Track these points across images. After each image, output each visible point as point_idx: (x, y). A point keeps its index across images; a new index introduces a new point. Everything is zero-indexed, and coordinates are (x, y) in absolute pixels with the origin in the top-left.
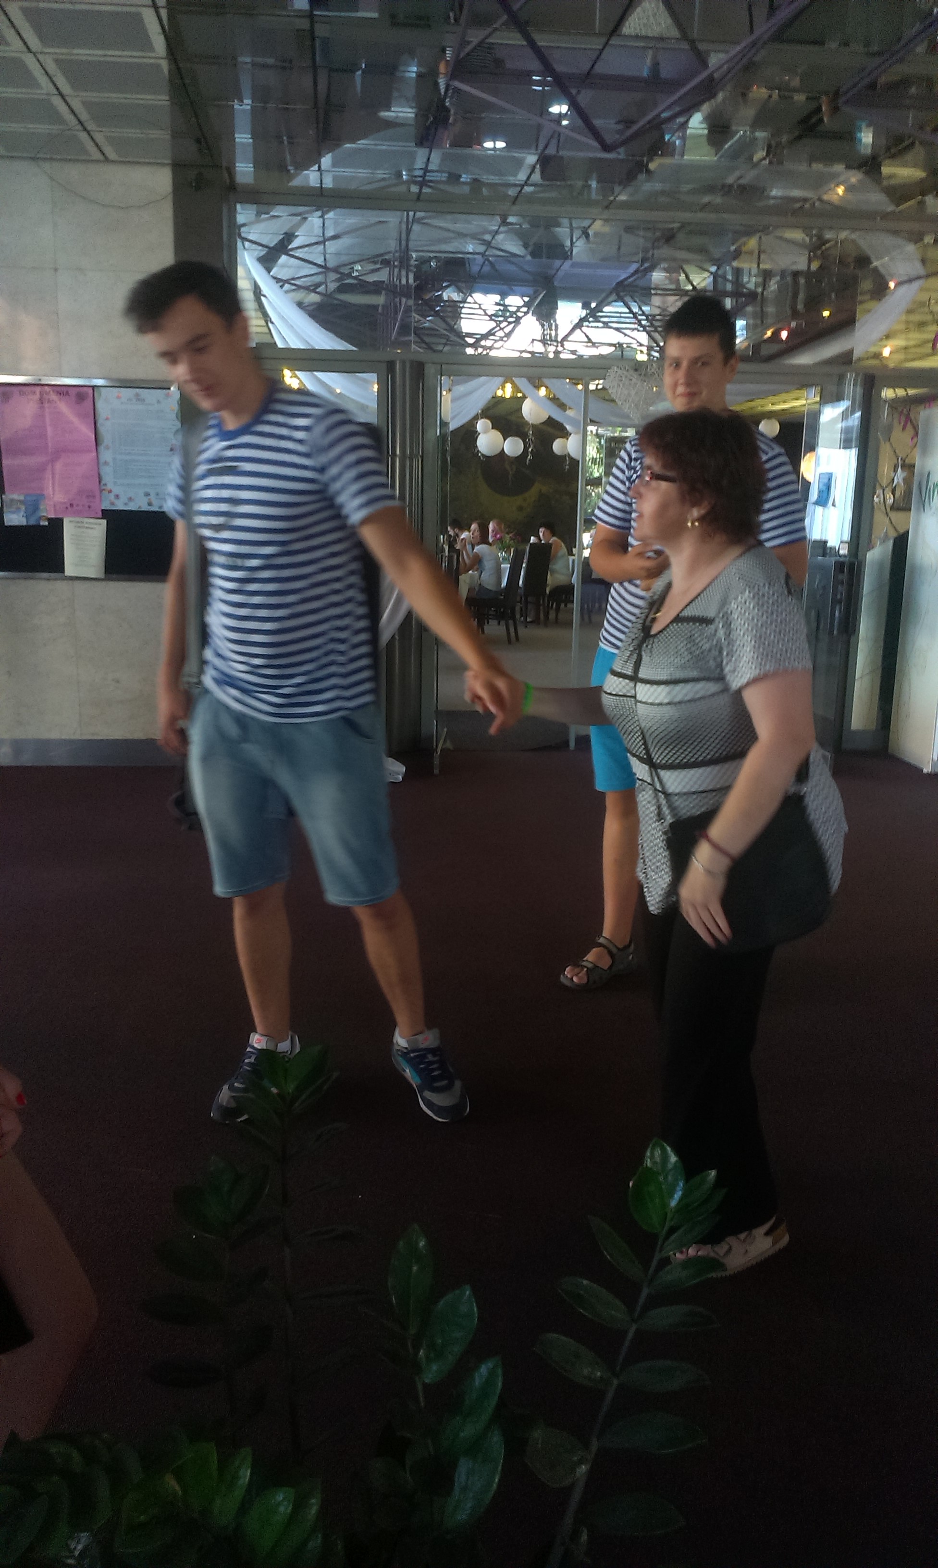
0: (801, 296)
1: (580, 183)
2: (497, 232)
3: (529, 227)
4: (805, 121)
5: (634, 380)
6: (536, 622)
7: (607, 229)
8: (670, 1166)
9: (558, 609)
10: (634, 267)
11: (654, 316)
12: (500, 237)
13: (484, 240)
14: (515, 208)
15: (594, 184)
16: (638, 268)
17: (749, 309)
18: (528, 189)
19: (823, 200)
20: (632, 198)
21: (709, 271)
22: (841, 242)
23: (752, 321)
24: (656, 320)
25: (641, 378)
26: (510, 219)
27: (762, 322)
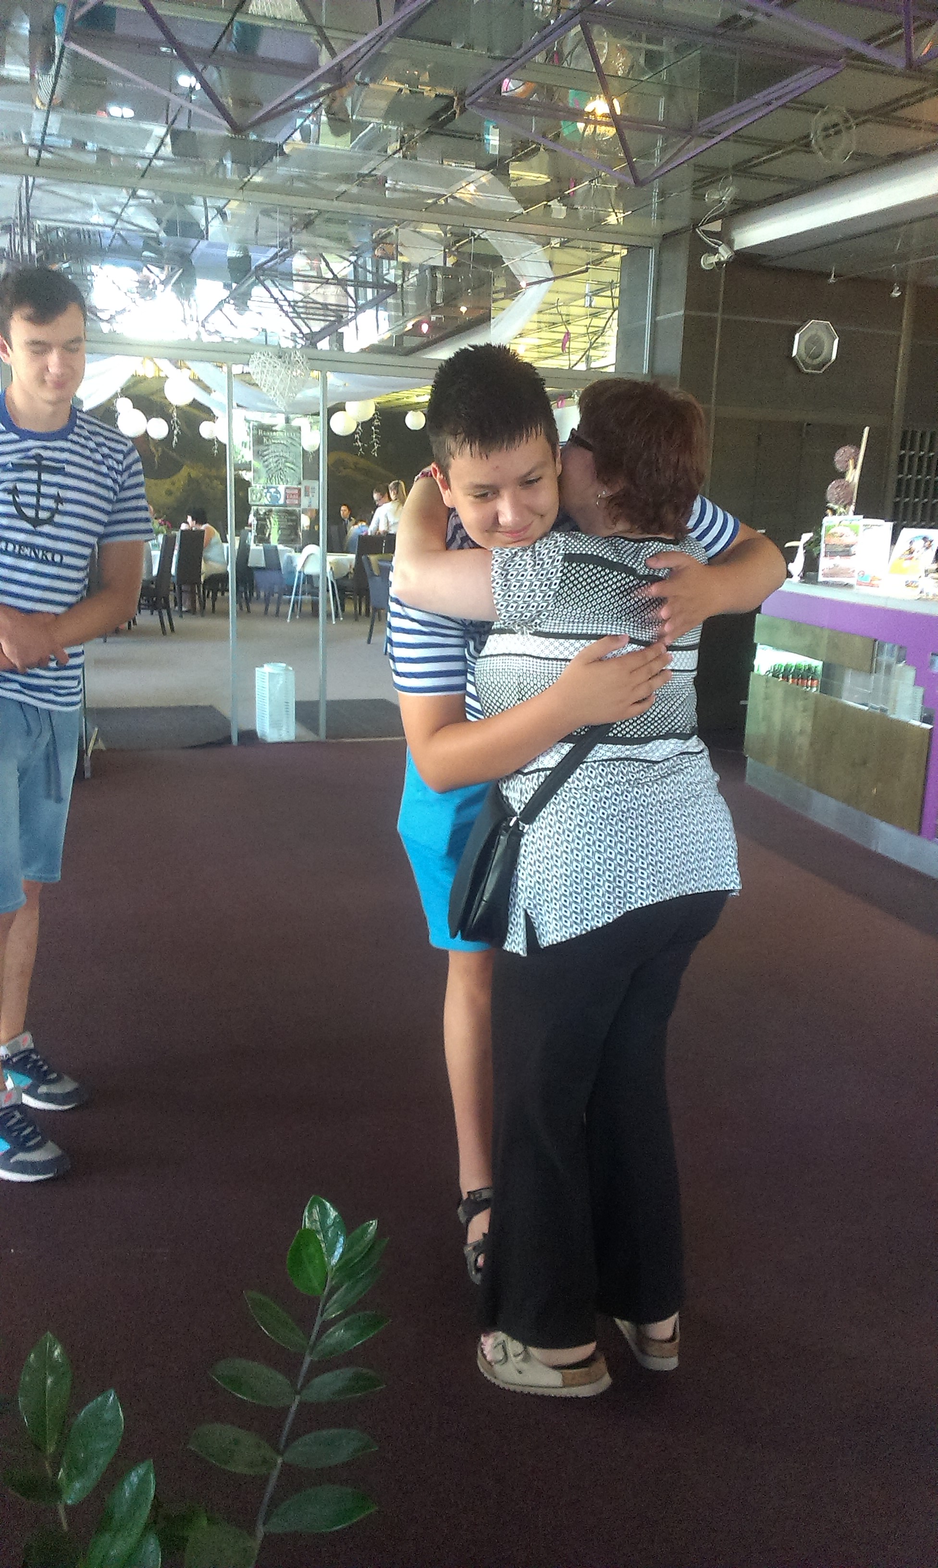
0: (440, 291)
1: (214, 162)
2: (126, 205)
3: (161, 202)
4: (435, 116)
5: (278, 367)
6: (192, 611)
7: (243, 211)
8: (330, 1222)
9: (214, 599)
10: (272, 252)
11: (297, 302)
12: (130, 210)
13: (113, 212)
14: (144, 182)
15: (228, 164)
16: (277, 254)
17: (390, 300)
18: (158, 163)
19: (456, 198)
20: (267, 181)
21: (348, 260)
22: (475, 240)
23: (393, 313)
24: (299, 307)
25: (285, 365)
26: (141, 193)
27: (403, 314)
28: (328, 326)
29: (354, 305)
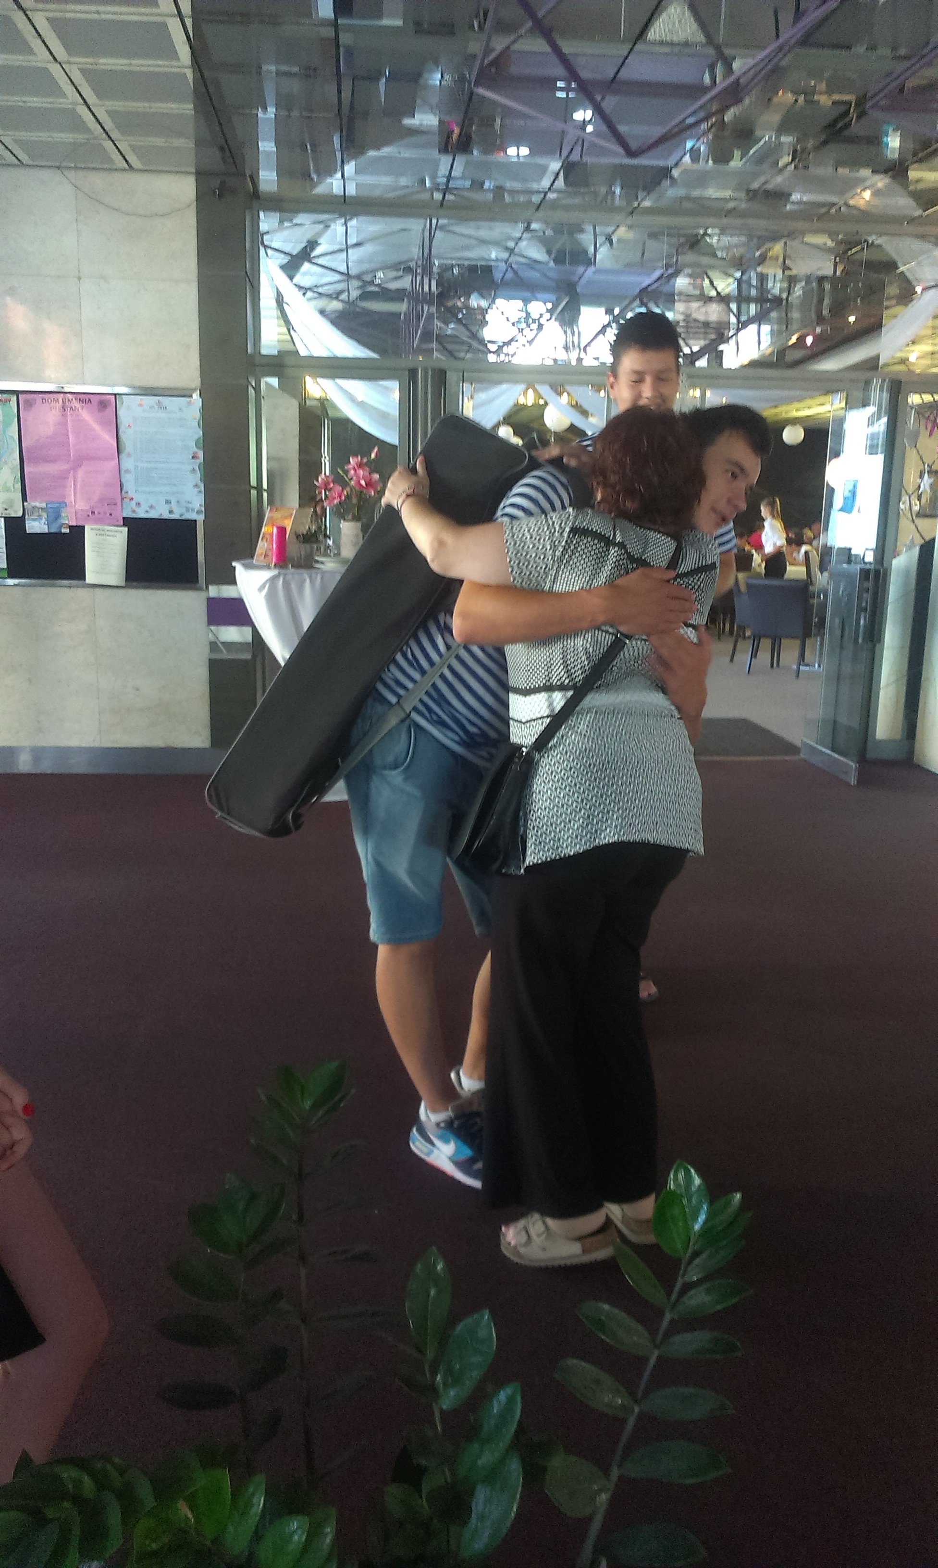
0: (826, 301)
1: (603, 190)
2: (520, 239)
3: (552, 233)
4: (832, 125)
7: (630, 235)
8: (694, 1189)
10: (657, 274)
12: (523, 244)
14: (538, 215)
15: (618, 190)
16: (662, 274)
17: (773, 314)
18: (551, 196)
19: (849, 205)
20: (656, 204)
21: (733, 277)
22: (868, 247)
23: (776, 327)
26: (534, 226)
27: (786, 328)
28: (710, 344)
29: (735, 321)
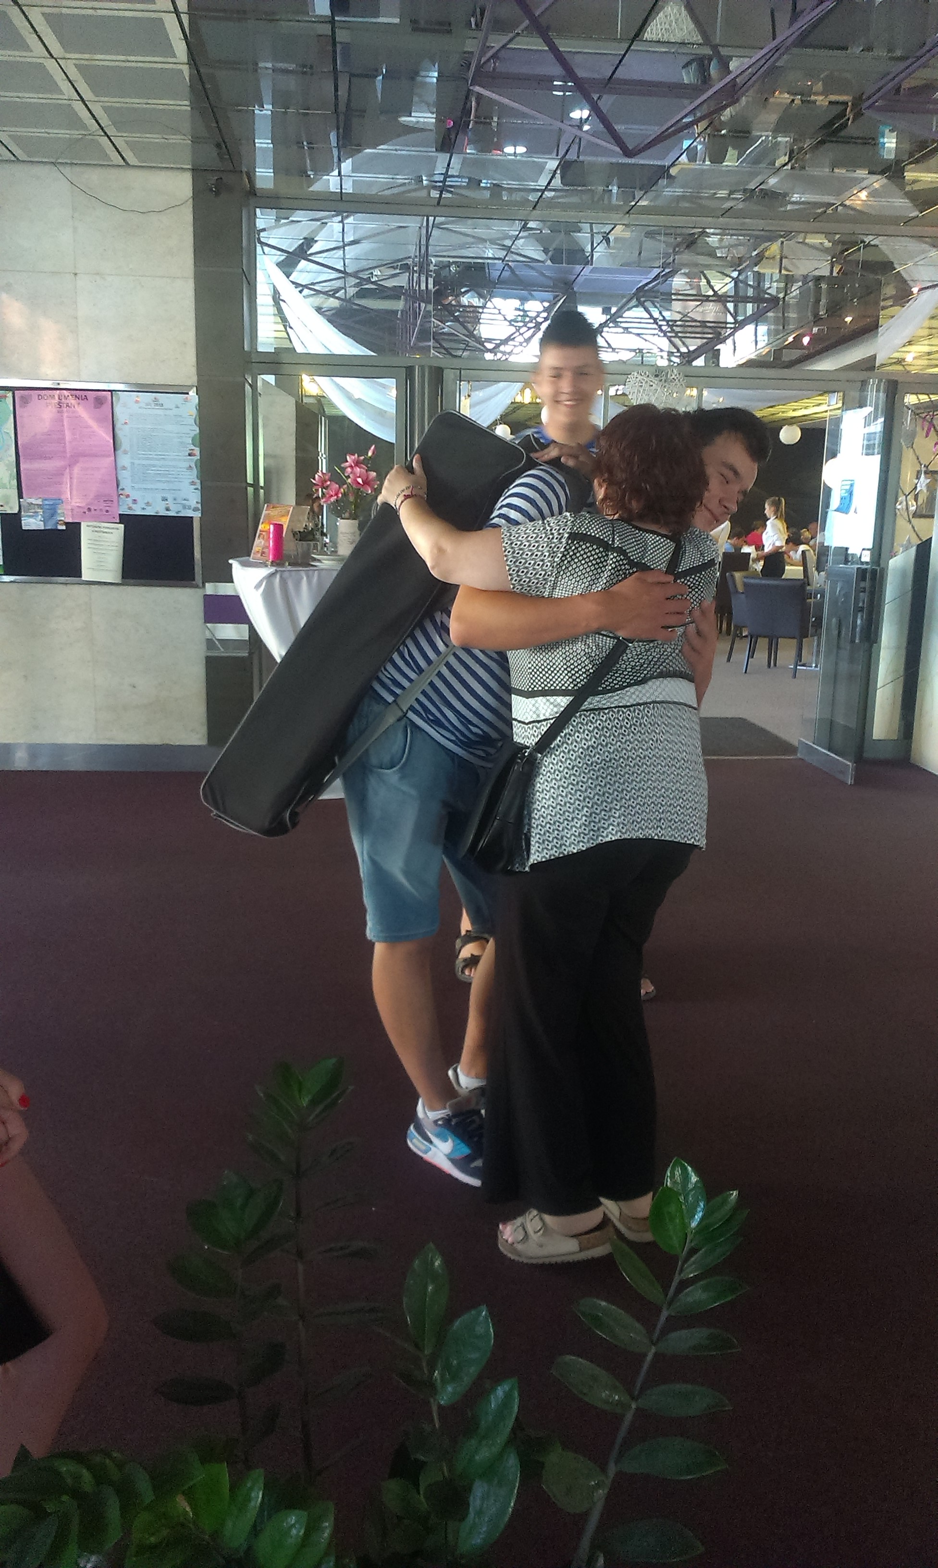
0: (823, 302)
1: (600, 189)
2: (517, 238)
3: (549, 232)
4: (828, 125)
5: (654, 386)
8: (690, 1186)
10: (654, 273)
11: (676, 321)
13: (504, 245)
14: (536, 213)
15: (615, 189)
16: (659, 273)
17: (770, 314)
18: (548, 194)
19: (846, 205)
20: (652, 204)
21: (730, 277)
22: (865, 247)
23: (773, 327)
24: (677, 326)
25: (661, 384)
26: (531, 225)
27: (784, 328)
28: (707, 343)
29: (732, 321)
